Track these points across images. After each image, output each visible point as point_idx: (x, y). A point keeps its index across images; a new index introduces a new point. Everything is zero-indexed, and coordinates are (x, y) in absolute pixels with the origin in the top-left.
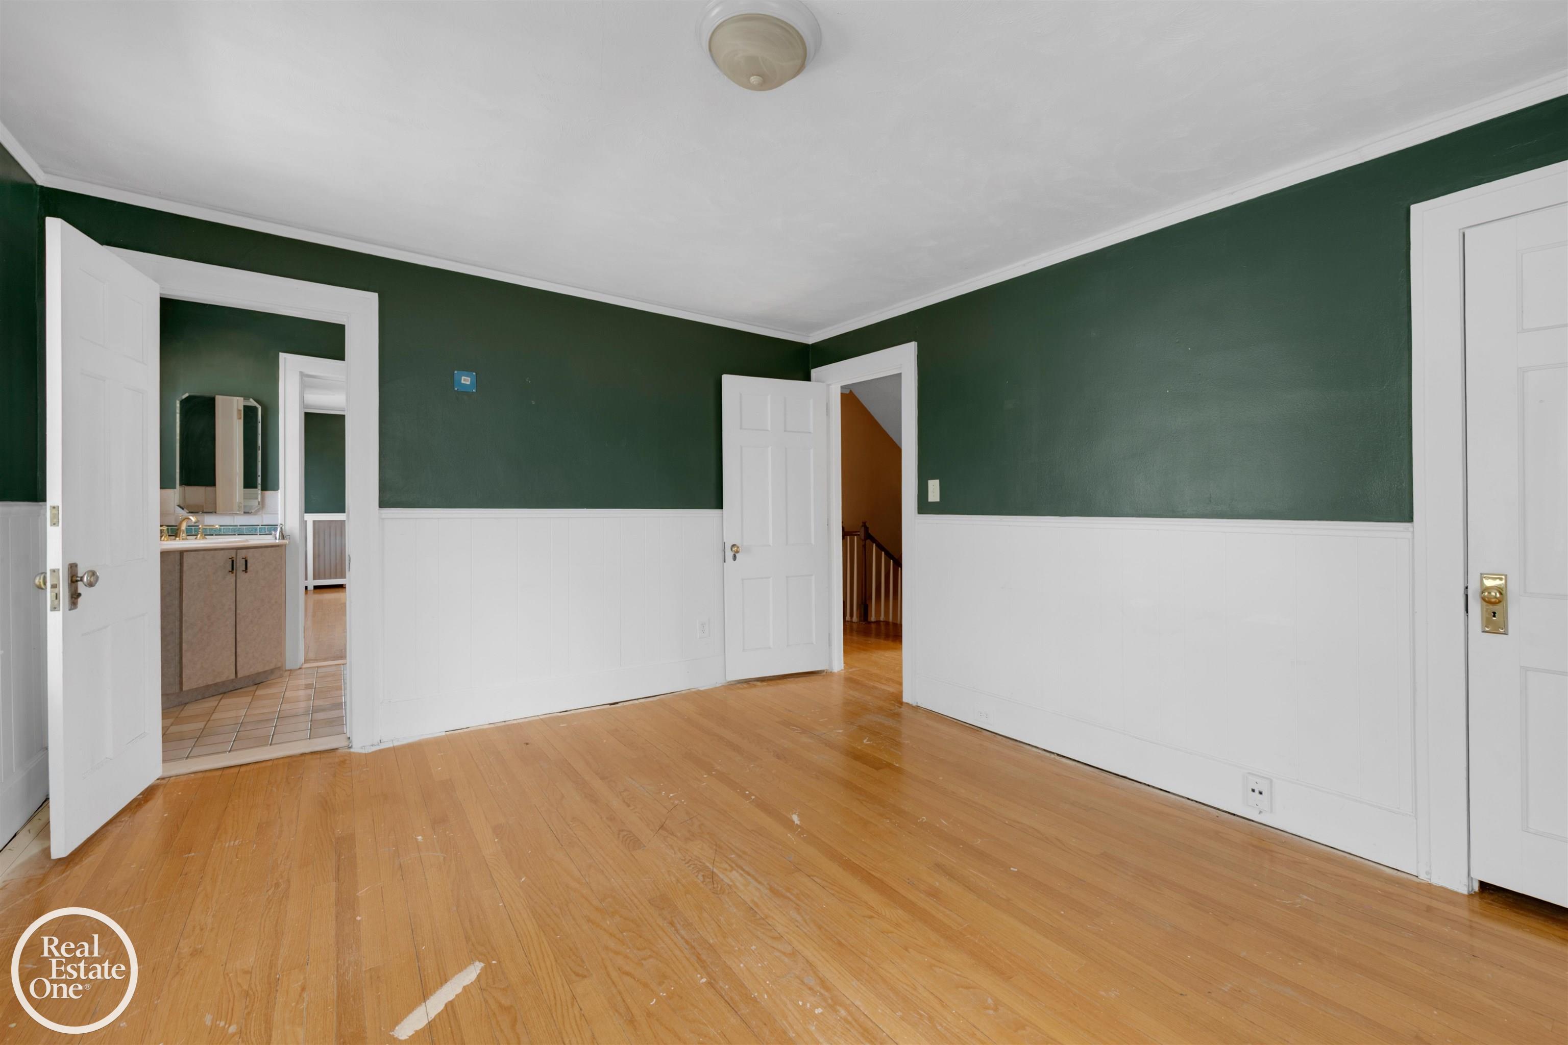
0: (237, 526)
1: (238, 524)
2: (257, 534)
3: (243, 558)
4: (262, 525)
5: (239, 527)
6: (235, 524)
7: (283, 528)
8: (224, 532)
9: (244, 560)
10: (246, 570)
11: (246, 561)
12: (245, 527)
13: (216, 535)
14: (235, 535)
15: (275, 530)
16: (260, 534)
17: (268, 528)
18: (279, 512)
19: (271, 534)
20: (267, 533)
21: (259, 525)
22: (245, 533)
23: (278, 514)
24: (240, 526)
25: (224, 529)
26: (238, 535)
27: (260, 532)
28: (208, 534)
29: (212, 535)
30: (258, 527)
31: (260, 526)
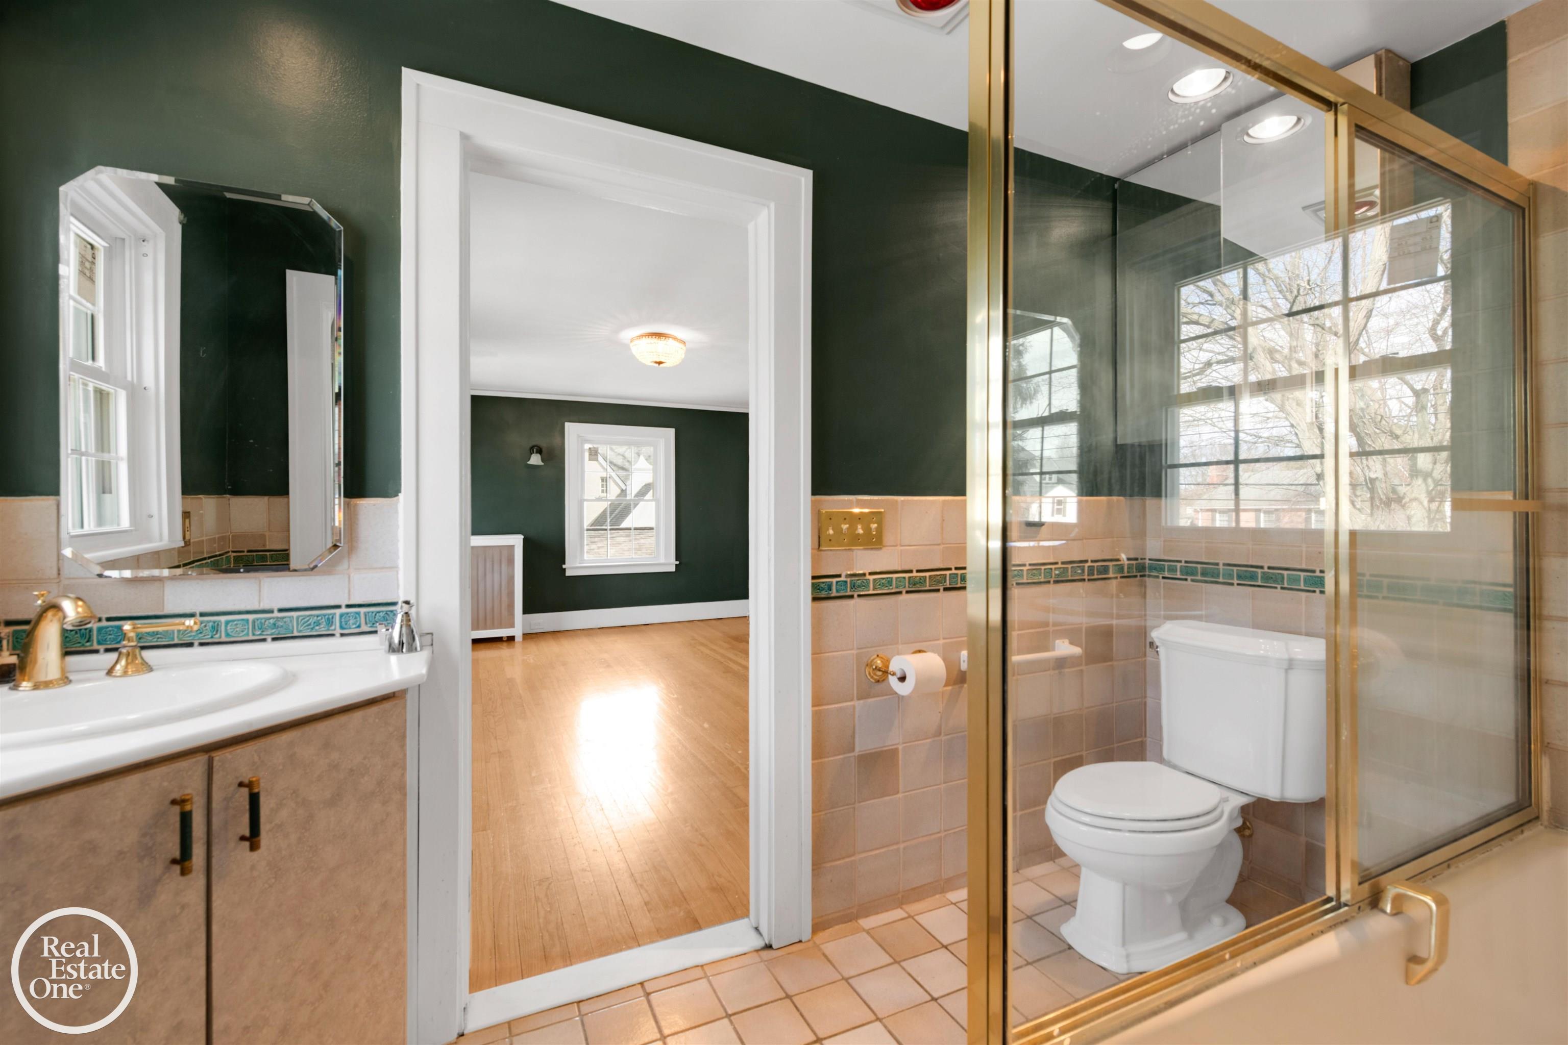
0: (272, 611)
1: (276, 606)
2: (333, 635)
3: (241, 785)
4: (348, 606)
5: (276, 614)
6: (265, 605)
7: (413, 613)
8: (228, 635)
9: (245, 791)
10: (253, 838)
11: (254, 801)
12: (295, 614)
13: (202, 644)
14: (264, 640)
15: (388, 620)
16: (342, 635)
17: (366, 614)
18: (401, 563)
19: (376, 632)
20: (365, 628)
21: (339, 607)
22: (296, 634)
23: (395, 568)
24: (281, 610)
25: (227, 623)
26: (274, 639)
27: (342, 627)
28: (176, 641)
29: (190, 645)
30: (338, 612)
31: (344, 610)
